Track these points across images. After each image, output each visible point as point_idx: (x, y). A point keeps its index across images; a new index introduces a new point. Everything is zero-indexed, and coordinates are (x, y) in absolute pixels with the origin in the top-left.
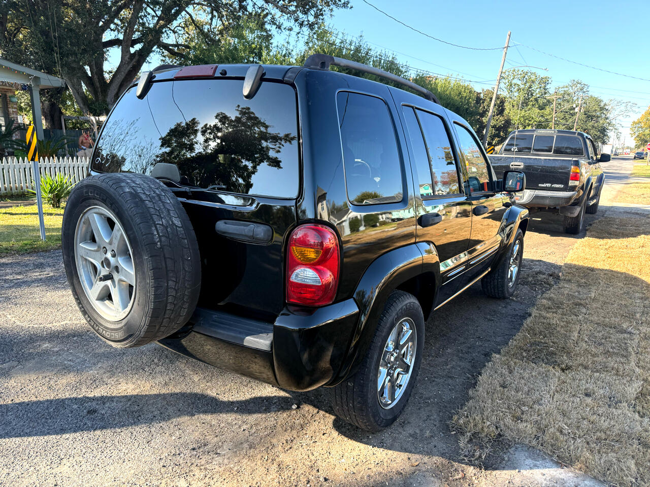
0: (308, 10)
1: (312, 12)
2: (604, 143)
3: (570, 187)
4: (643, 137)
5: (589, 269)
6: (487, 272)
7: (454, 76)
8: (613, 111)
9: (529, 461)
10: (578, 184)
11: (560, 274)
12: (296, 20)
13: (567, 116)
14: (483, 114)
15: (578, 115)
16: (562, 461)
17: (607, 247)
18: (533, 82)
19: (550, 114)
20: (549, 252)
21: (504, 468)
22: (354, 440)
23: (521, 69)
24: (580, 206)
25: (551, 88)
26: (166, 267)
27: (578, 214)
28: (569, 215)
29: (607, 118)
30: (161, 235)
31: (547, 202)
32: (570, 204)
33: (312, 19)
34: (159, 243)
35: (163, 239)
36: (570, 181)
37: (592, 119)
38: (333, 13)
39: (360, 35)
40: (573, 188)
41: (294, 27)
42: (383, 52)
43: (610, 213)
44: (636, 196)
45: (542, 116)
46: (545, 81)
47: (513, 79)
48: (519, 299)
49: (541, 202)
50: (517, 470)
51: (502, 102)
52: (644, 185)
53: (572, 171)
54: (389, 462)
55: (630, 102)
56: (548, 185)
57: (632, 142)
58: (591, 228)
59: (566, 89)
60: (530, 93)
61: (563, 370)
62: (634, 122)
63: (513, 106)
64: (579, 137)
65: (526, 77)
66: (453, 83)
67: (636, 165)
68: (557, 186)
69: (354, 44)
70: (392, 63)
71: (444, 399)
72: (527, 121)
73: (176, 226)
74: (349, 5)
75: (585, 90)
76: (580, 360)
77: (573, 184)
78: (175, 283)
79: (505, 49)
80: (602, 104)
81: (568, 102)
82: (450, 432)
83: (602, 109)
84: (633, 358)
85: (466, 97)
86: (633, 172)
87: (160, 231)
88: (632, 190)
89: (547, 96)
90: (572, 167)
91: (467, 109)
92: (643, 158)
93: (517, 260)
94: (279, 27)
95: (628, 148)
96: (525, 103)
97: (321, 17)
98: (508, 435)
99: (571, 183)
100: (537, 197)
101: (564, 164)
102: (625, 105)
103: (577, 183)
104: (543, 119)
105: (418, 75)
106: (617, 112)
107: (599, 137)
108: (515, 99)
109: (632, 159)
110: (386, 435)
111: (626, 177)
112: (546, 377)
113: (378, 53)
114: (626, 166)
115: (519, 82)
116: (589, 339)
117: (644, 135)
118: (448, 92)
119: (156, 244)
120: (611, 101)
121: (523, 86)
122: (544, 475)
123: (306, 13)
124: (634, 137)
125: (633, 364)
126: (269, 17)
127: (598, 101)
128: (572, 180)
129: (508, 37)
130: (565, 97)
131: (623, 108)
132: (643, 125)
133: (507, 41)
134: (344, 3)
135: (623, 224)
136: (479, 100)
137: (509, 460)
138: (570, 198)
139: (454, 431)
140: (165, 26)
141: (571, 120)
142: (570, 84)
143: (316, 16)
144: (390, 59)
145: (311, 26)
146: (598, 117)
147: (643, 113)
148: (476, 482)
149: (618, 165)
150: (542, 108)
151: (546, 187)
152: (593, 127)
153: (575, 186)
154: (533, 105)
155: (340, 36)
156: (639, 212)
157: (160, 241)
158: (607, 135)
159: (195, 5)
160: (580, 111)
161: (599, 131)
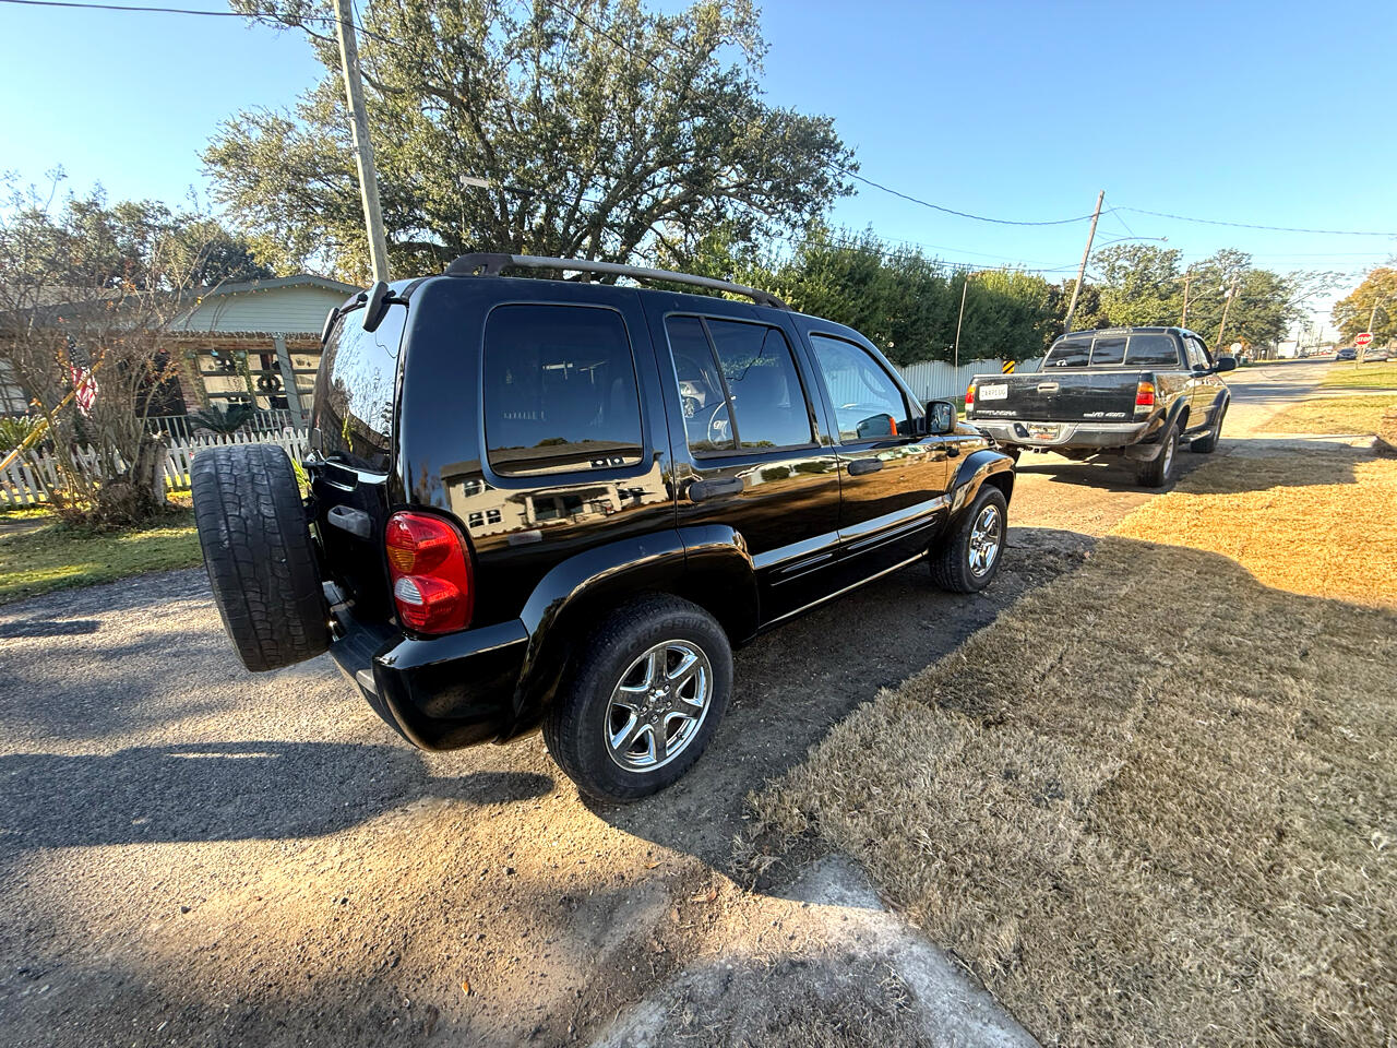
0: (801, 206)
1: (807, 208)
2: (1278, 340)
3: (1139, 415)
4: (1355, 324)
5: (1144, 545)
6: (920, 555)
7: (1014, 266)
8: (1298, 290)
9: (835, 889)
10: (1150, 411)
11: (1087, 554)
12: (787, 221)
13: (1211, 305)
14: (1062, 316)
15: (1229, 302)
16: (893, 900)
17: (1201, 508)
18: (1150, 260)
19: (1178, 305)
20: (1090, 518)
21: (785, 894)
22: (593, 812)
23: (1130, 243)
24: (1160, 443)
25: (1182, 267)
26: (239, 574)
27: (1159, 457)
28: (1142, 458)
29: (1285, 302)
30: (232, 530)
31: (1097, 440)
32: (1136, 442)
33: (807, 217)
34: (226, 542)
35: (235, 536)
36: (1136, 407)
37: (1255, 305)
38: (832, 205)
39: (867, 227)
40: (1143, 417)
41: (784, 231)
42: (904, 246)
43: (1240, 450)
44: (1305, 421)
45: (1165, 309)
46: (1171, 256)
47: (1117, 260)
48: (993, 594)
49: (1087, 441)
50: (803, 903)
51: (1096, 295)
52: (1331, 402)
53: (1139, 390)
54: (619, 854)
55: (1331, 272)
56: (1100, 414)
57: (1334, 335)
58: (1189, 476)
59: (1208, 265)
60: (1144, 276)
61: (987, 725)
62: (1339, 304)
63: (1117, 299)
64: (1171, 336)
65: (1139, 254)
66: (1011, 274)
67: (1332, 370)
68: (1115, 415)
69: (858, 242)
70: (917, 259)
71: (768, 756)
72: (1139, 320)
73: (264, 517)
74: (853, 191)
75: (1243, 262)
76: (1030, 708)
77: (1142, 411)
78: (259, 595)
79: (1094, 218)
80: (1275, 281)
81: (1213, 283)
82: (741, 815)
83: (1275, 288)
84: (1137, 711)
85: (1031, 294)
86: (1320, 382)
87: (231, 525)
88: (1306, 411)
89: (1176, 280)
90: (1140, 384)
91: (1034, 311)
92: (1354, 358)
93: (995, 534)
94: (766, 233)
95: (1328, 344)
96: (1136, 293)
97: (818, 212)
98: (828, 833)
99: (1138, 409)
100: (1080, 433)
101: (1127, 382)
102: (1320, 277)
103: (1150, 409)
104: (1166, 314)
105: (956, 272)
106: (1305, 291)
107: (1268, 332)
108: (1121, 288)
109: (1331, 361)
110: (642, 810)
111: (1305, 391)
112: (945, 736)
113: (897, 248)
114: (1314, 373)
115: (1126, 264)
116: (1073, 671)
117: (1358, 322)
118: (1003, 289)
119: (223, 542)
120: (1294, 274)
121: (1133, 269)
122: (846, 919)
123: (799, 211)
124: (1338, 327)
125: (1129, 723)
126: (754, 224)
127: (1266, 277)
128: (1141, 403)
129: (1099, 199)
130: (1208, 276)
131: (1317, 282)
132: (1356, 306)
133: (1097, 205)
134: (847, 189)
135: (1253, 468)
136: (1055, 295)
137: (802, 881)
138: (1136, 433)
139: (747, 814)
140: (630, 249)
141: (1217, 311)
142: (1218, 256)
143: (813, 213)
144: (914, 254)
145: (807, 226)
146: (1267, 301)
147: (1358, 286)
148: (726, 913)
149: (1299, 372)
150: (1164, 297)
151: (1096, 417)
152: (1257, 317)
153: (1147, 414)
154: (1149, 294)
155: (838, 234)
156: (1297, 447)
157: (230, 539)
158: (1284, 328)
159: (666, 221)
160: (1233, 295)
161: (1268, 322)
